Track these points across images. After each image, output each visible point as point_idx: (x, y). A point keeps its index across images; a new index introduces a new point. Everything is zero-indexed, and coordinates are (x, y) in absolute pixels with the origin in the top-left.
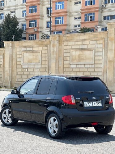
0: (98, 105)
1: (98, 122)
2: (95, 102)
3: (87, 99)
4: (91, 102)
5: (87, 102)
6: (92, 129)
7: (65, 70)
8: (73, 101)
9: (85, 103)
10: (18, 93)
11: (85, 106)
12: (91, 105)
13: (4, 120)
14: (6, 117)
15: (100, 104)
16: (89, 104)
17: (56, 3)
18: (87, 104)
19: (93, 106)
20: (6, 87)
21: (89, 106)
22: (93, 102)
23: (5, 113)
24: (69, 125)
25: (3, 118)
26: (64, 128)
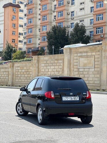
0: (75, 100)
1: (75, 113)
2: (73, 97)
3: (65, 95)
4: (69, 97)
5: (65, 97)
8: (53, 96)
9: (63, 97)
10: (26, 90)
11: (63, 100)
12: (69, 100)
13: (18, 111)
14: (20, 109)
15: (77, 99)
16: (67, 98)
18: (64, 99)
19: (71, 100)
21: (67, 100)
22: (71, 97)
23: (19, 106)
24: (50, 115)
25: (18, 110)
26: (46, 117)
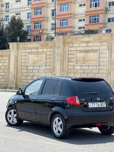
0: (102, 106)
1: (103, 123)
2: (99, 103)
3: (92, 100)
4: (95, 103)
5: (91, 103)
6: (96, 130)
7: (69, 72)
8: (78, 102)
9: (89, 103)
10: (23, 94)
11: (89, 107)
12: (96, 106)
13: (9, 120)
14: (11, 117)
15: (104, 105)
16: (94, 105)
17: (61, 5)
18: (91, 105)
19: (98, 106)
20: (11, 88)
21: (93, 107)
22: (98, 103)
23: (10, 113)
24: (73, 126)
25: (8, 118)
26: (69, 129)
